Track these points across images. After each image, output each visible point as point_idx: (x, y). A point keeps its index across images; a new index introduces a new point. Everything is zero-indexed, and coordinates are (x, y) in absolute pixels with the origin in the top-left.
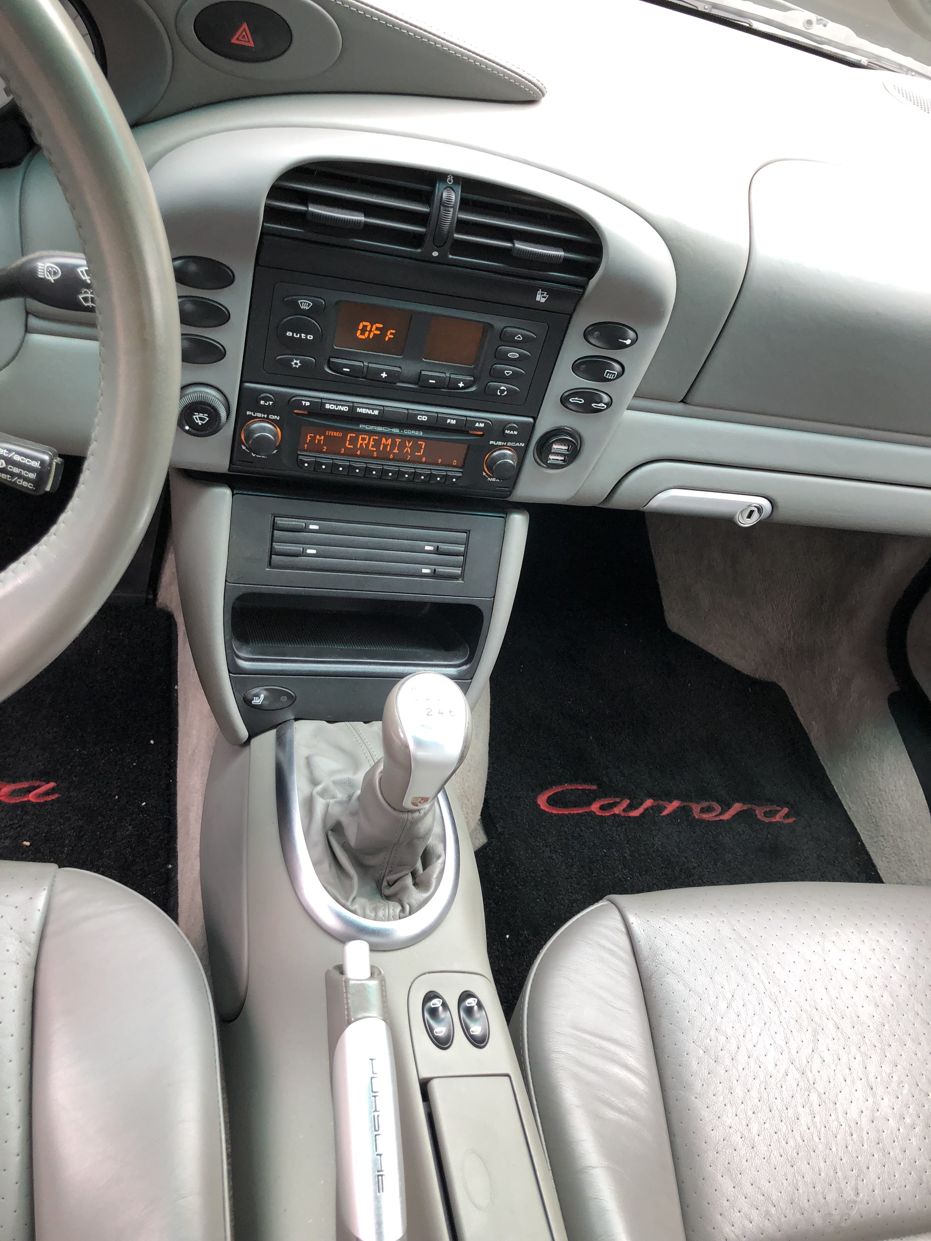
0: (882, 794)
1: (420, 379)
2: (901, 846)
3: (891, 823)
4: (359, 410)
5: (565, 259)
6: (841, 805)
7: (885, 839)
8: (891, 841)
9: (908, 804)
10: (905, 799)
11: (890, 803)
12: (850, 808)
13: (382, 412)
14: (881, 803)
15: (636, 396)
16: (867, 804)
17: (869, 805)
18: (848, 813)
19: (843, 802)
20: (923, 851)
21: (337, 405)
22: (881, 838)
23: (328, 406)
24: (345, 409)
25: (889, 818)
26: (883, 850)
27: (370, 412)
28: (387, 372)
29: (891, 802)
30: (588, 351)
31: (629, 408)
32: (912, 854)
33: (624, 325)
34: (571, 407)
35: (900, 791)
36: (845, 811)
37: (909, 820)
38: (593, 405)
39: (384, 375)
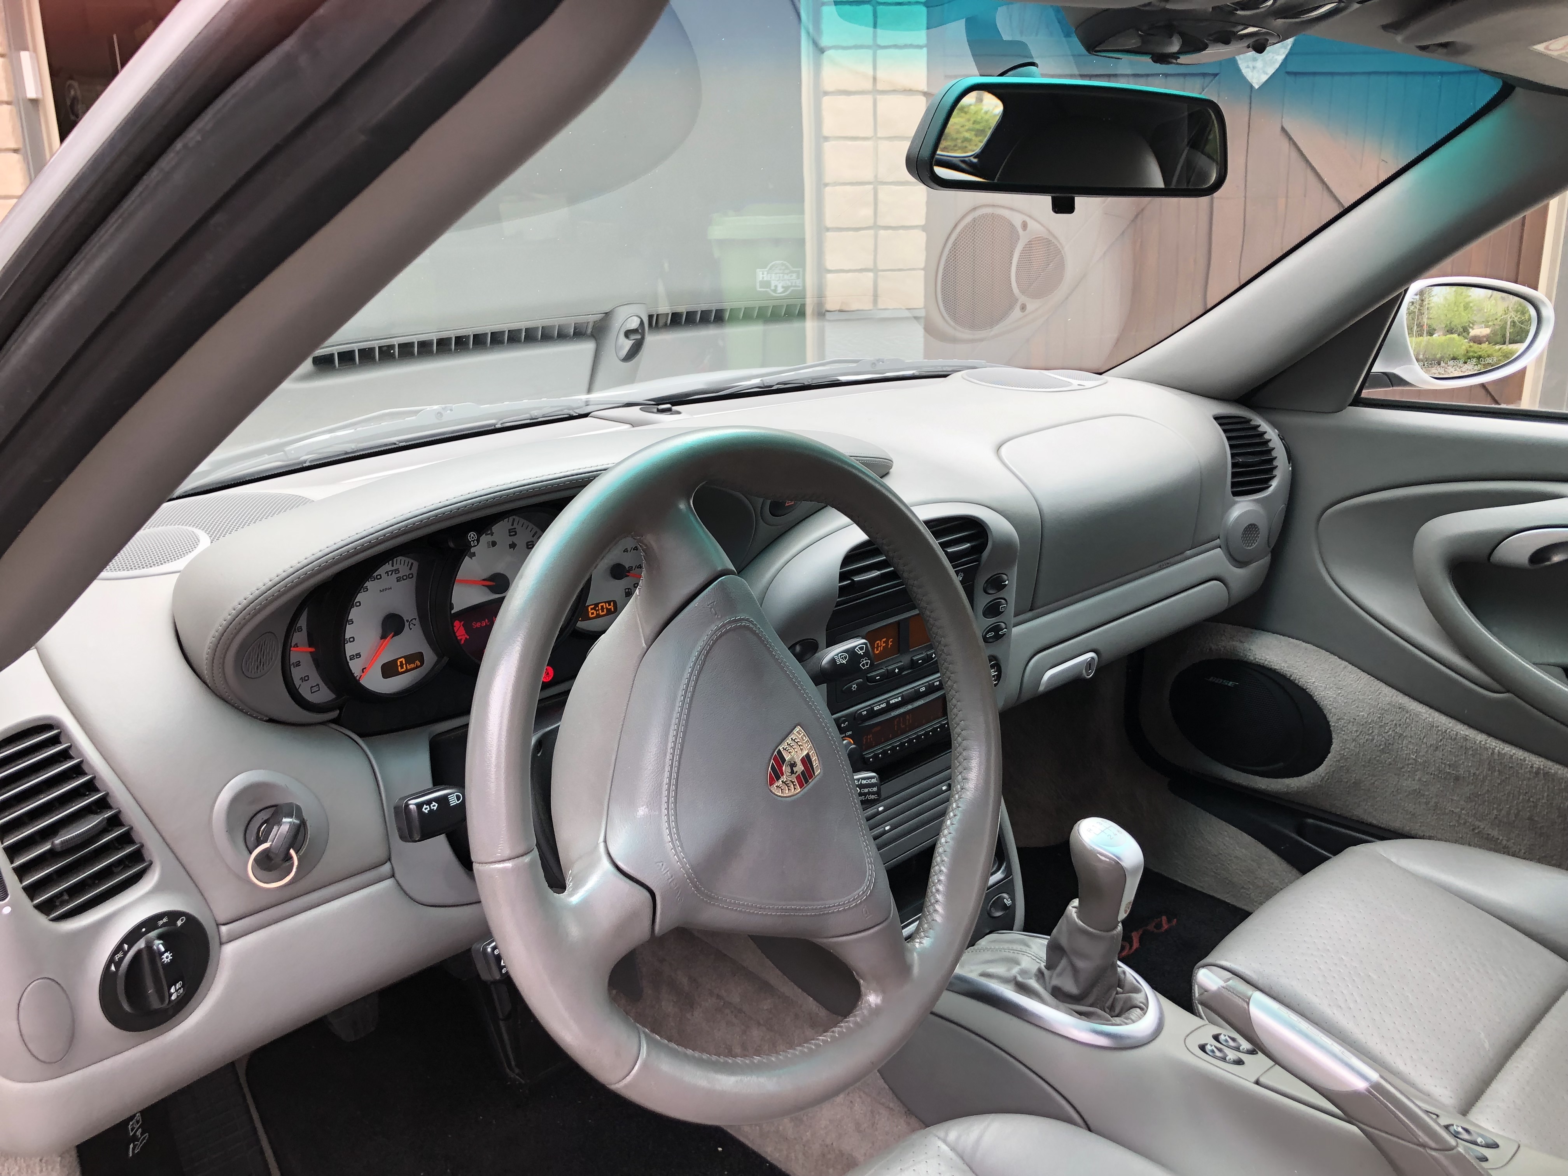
0: (1219, 858)
1: (913, 664)
2: (1261, 884)
3: (1241, 873)
4: (891, 702)
5: (972, 547)
6: (1195, 890)
7: (1245, 889)
8: (1251, 887)
9: (1243, 850)
10: (1238, 848)
11: (1230, 860)
12: (1202, 887)
13: (902, 697)
14: (1223, 865)
15: (1015, 616)
16: (1213, 874)
17: (1215, 873)
18: (1204, 892)
19: (1194, 887)
20: (1278, 875)
21: (879, 705)
22: (1242, 890)
23: (875, 709)
24: (884, 705)
25: (1237, 871)
26: (1250, 897)
27: (896, 700)
28: (898, 668)
29: (1230, 858)
30: (989, 598)
31: (1015, 626)
32: (1272, 883)
33: (1000, 574)
34: (991, 640)
35: (1231, 846)
36: (1200, 892)
37: (1253, 860)
38: (1000, 633)
39: (897, 671)
